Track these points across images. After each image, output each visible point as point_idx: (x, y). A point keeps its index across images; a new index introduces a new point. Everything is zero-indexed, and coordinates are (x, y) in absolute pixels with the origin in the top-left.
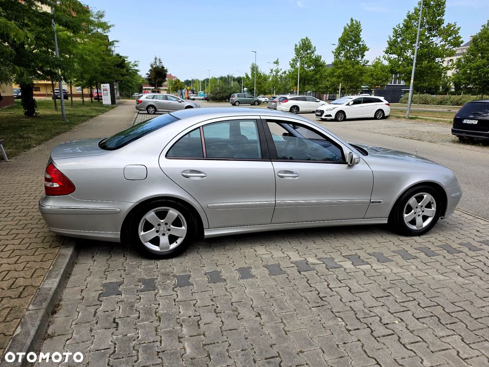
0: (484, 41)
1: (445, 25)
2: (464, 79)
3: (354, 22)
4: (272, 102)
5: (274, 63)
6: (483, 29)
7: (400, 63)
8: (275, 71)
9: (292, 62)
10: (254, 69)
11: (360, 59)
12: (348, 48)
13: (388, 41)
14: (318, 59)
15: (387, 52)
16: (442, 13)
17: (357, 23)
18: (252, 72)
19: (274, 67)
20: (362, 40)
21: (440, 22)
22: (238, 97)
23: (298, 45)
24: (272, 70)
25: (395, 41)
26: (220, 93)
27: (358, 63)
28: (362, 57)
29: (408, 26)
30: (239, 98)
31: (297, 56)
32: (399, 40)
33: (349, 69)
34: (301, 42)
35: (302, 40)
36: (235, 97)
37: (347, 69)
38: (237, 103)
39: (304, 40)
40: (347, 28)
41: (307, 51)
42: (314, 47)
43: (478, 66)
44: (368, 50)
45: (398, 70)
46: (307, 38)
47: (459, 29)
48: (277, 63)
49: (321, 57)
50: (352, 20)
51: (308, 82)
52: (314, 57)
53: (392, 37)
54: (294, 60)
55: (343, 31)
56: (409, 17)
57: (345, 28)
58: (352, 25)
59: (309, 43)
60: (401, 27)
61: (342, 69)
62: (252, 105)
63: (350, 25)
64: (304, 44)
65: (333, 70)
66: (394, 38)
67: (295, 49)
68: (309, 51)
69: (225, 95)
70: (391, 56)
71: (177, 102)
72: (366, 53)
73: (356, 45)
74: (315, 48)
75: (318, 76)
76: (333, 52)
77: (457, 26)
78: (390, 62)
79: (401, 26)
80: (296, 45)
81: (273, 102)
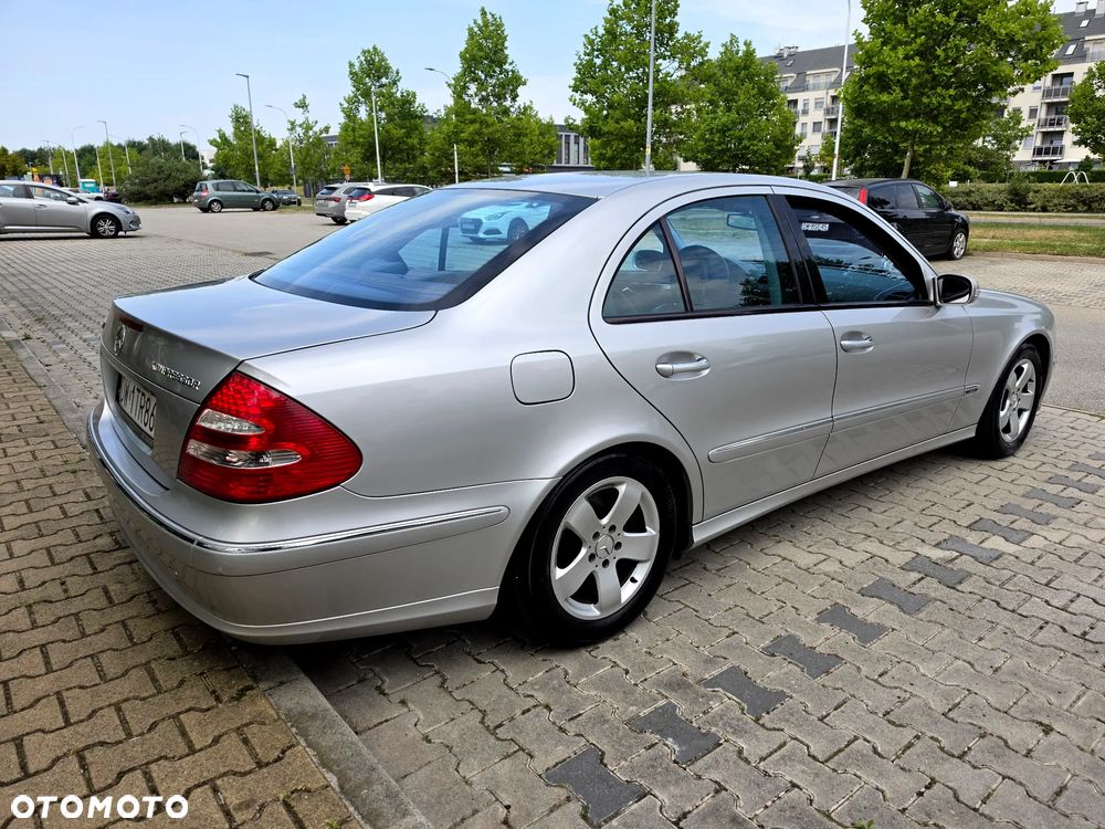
0: (730, 74)
1: (679, 35)
2: (703, 151)
3: (489, 17)
4: (326, 199)
5: (297, 105)
6: (725, 53)
7: (605, 112)
8: (300, 126)
9: (346, 105)
10: (241, 120)
11: (508, 103)
12: (483, 77)
13: (575, 64)
14: (408, 100)
15: (575, 89)
16: (673, 13)
17: (495, 20)
18: (236, 128)
19: (299, 116)
20: (509, 61)
21: (672, 28)
22: (218, 190)
23: (357, 65)
24: (292, 124)
25: (591, 64)
26: (155, 181)
27: (506, 112)
28: (514, 99)
29: (612, 34)
30: (220, 193)
31: (358, 90)
32: (598, 62)
33: (493, 124)
34: (363, 58)
35: (364, 52)
36: (210, 191)
37: (488, 126)
38: (216, 206)
39: (369, 52)
40: (476, 29)
41: (380, 78)
42: (395, 69)
43: (724, 125)
44: (525, 84)
45: (605, 129)
46: (375, 49)
47: (707, 45)
48: (302, 105)
49: (414, 95)
50: (484, 13)
51: (393, 154)
52: (399, 95)
53: (582, 56)
54: (349, 101)
55: (466, 36)
56: (613, 12)
57: (471, 29)
58: (486, 24)
59: (383, 60)
60: (600, 34)
61: (477, 126)
62: (256, 209)
63: (480, 22)
64: (370, 62)
65: (456, 126)
66: (587, 58)
67: (351, 73)
68: (384, 80)
69: (172, 185)
70: (585, 97)
71: (65, 204)
72: (520, 90)
73: (498, 70)
74: (398, 73)
75: (415, 141)
76: (449, 85)
77: (704, 40)
78: (586, 111)
79: (601, 31)
80: (351, 65)
81: (330, 199)
